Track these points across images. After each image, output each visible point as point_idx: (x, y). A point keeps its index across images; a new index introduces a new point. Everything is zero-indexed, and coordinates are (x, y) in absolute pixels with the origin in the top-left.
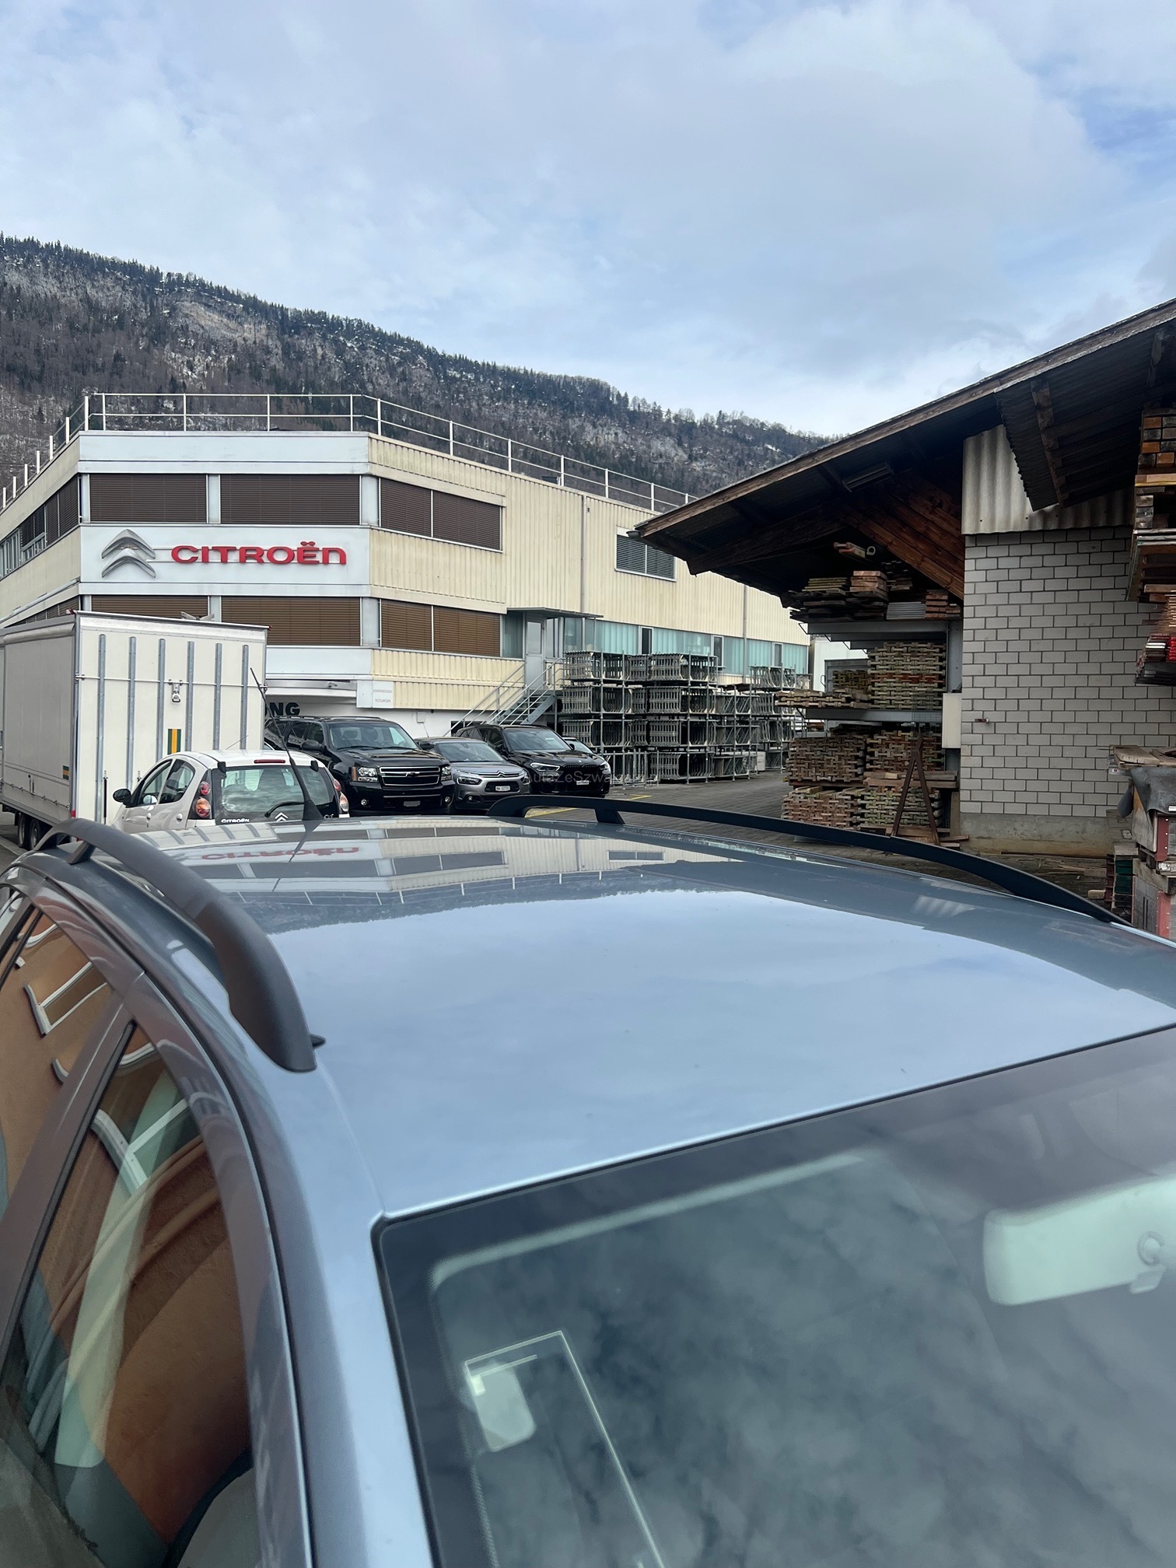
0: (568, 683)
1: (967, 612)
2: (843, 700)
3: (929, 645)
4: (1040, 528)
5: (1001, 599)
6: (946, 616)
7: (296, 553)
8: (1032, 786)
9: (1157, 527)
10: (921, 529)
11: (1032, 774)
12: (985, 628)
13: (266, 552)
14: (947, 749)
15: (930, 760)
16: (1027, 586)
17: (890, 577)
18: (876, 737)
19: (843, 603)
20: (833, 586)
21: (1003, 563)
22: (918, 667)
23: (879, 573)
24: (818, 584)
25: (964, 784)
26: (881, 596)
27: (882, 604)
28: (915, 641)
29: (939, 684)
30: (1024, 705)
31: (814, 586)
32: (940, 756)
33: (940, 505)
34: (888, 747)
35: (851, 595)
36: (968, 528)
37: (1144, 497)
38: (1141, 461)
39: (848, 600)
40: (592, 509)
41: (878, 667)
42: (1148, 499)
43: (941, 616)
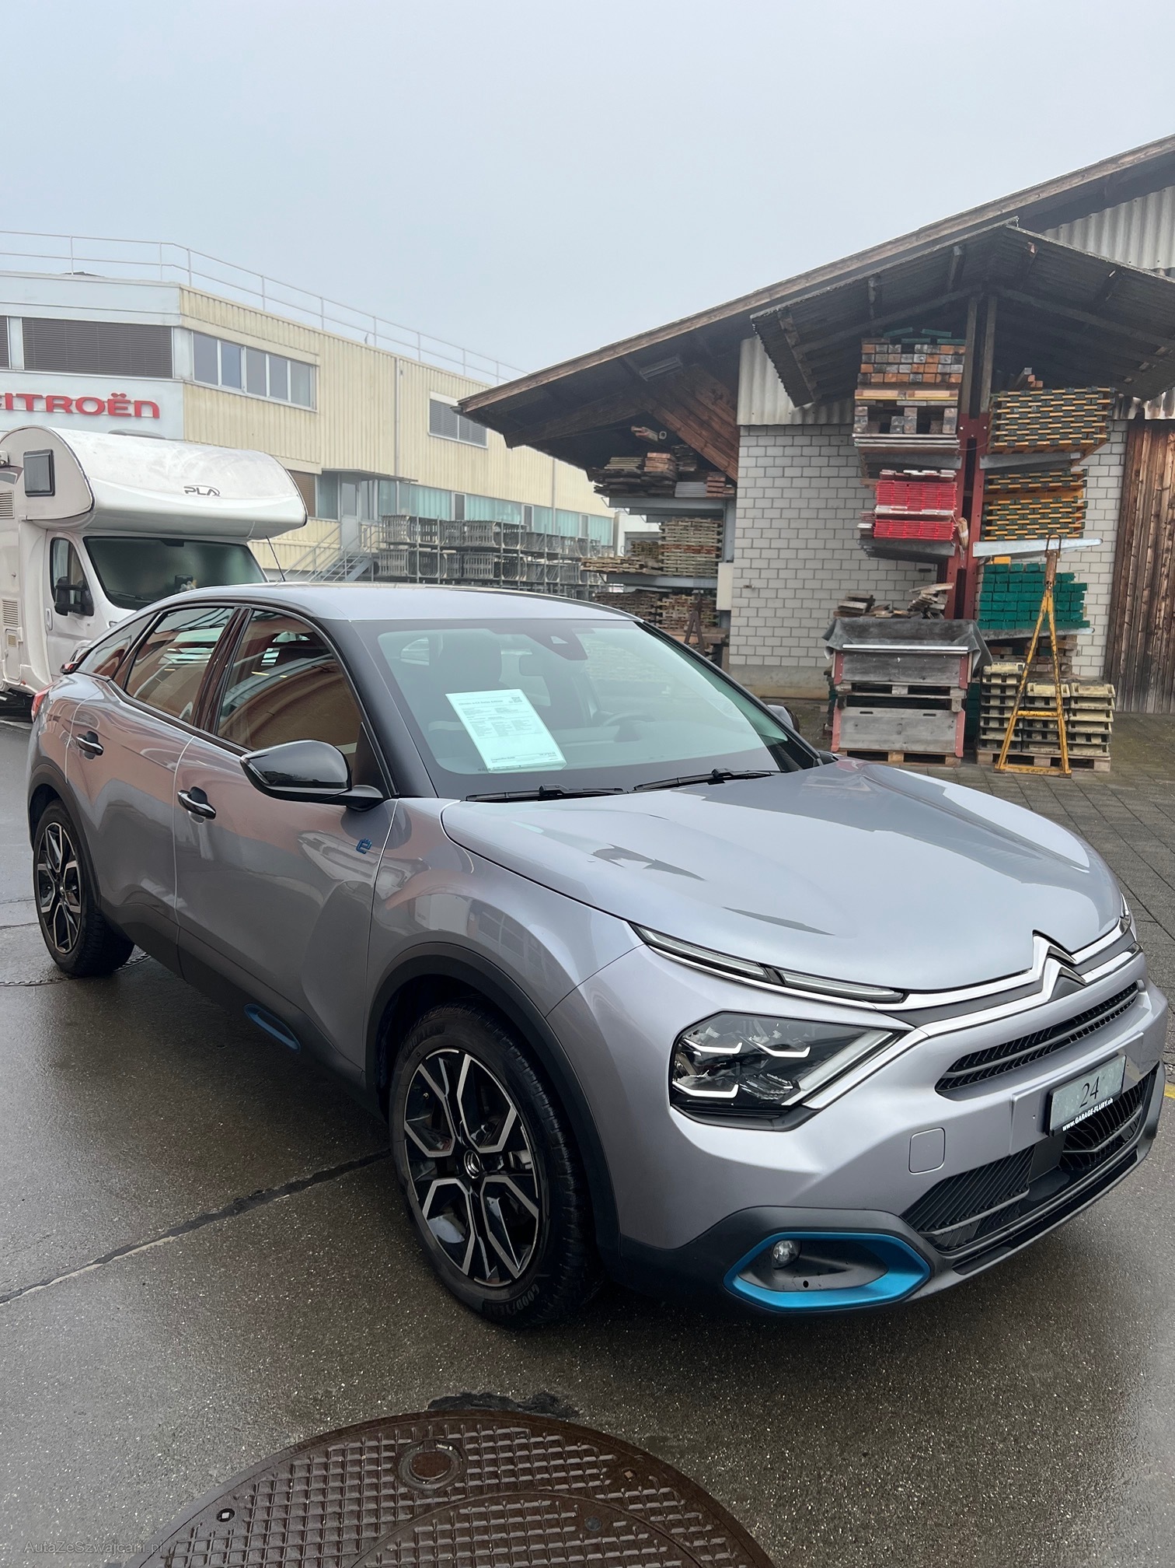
0: (383, 546)
1: (740, 493)
2: (637, 566)
3: (709, 520)
4: (800, 423)
5: (768, 482)
6: (723, 495)
7: (106, 404)
8: (786, 642)
9: (871, 433)
10: (705, 418)
11: (786, 632)
12: (754, 508)
13: (74, 403)
14: (720, 611)
15: (708, 620)
16: (789, 472)
17: (678, 459)
18: (664, 600)
19: (639, 481)
20: (629, 465)
21: (771, 451)
22: (700, 540)
23: (669, 456)
24: (618, 463)
25: (732, 640)
26: (668, 475)
27: (671, 483)
28: (698, 516)
29: (717, 555)
30: (783, 574)
31: (615, 464)
32: (715, 617)
33: (721, 397)
34: (673, 609)
35: (645, 474)
36: (742, 420)
37: (860, 408)
38: (860, 377)
39: (643, 478)
40: (405, 372)
41: (668, 539)
42: (864, 410)
43: (719, 495)
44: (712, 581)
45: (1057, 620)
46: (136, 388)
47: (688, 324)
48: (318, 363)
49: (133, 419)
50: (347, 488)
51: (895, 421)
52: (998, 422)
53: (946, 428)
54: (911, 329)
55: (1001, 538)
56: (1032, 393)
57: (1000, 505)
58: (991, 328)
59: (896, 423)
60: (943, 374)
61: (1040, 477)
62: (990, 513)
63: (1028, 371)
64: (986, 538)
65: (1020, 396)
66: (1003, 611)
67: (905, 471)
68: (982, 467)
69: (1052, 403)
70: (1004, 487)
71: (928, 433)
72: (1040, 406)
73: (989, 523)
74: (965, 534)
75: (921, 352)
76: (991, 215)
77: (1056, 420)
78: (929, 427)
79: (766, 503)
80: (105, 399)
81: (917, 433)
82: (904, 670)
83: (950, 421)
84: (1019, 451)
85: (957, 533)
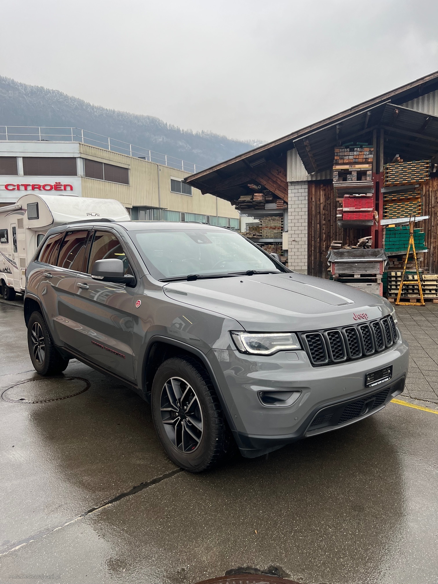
1: (289, 206)
2: (252, 235)
3: (278, 217)
4: (311, 180)
5: (299, 202)
6: (283, 208)
7: (53, 186)
10: (275, 180)
12: (295, 212)
13: (42, 186)
14: (284, 250)
17: (266, 195)
19: (251, 204)
20: (248, 198)
21: (300, 191)
22: (275, 224)
23: (262, 194)
24: (243, 198)
25: (289, 261)
26: (262, 201)
27: (263, 204)
28: (274, 216)
29: (281, 229)
31: (242, 198)
32: (282, 252)
33: (280, 172)
35: (254, 201)
36: (288, 180)
37: (335, 172)
38: (335, 161)
39: (253, 203)
40: (161, 170)
41: (263, 225)
42: (337, 173)
43: (281, 208)
44: (280, 239)
45: (415, 247)
46: (64, 180)
47: (268, 146)
48: (130, 168)
49: (64, 191)
50: (142, 213)
51: (348, 177)
52: (387, 175)
53: (368, 178)
54: (352, 143)
55: (391, 218)
56: (399, 164)
57: (389, 205)
58: (382, 141)
59: (349, 177)
60: (366, 159)
61: (404, 194)
62: (386, 209)
63: (398, 156)
64: (385, 218)
65: (395, 165)
66: (394, 245)
67: (353, 195)
68: (382, 192)
69: (407, 167)
70: (391, 199)
71: (361, 180)
72: (403, 168)
73: (386, 212)
74: (377, 217)
75: (357, 151)
76: (377, 101)
77: (409, 173)
78: (361, 178)
79: (299, 210)
80: (53, 184)
81: (357, 181)
82: (359, 268)
83: (369, 175)
84: (396, 185)
85: (374, 216)
